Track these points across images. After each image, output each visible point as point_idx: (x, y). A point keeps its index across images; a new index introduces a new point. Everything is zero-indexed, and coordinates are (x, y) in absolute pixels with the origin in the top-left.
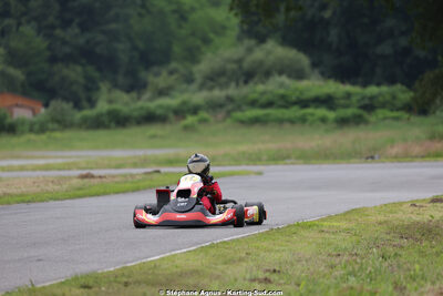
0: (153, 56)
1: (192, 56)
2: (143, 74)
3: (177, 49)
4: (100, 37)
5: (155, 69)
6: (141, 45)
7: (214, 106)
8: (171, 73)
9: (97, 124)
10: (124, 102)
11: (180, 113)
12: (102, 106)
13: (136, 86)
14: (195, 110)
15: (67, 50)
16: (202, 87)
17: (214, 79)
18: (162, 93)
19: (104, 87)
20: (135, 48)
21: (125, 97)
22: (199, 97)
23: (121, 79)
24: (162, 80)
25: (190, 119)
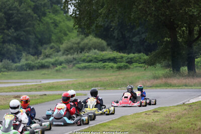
0: (43, 40)
1: (60, 41)
2: (40, 48)
3: (54, 37)
4: (23, 33)
5: (45, 46)
6: (39, 37)
7: (68, 62)
8: (51, 48)
9: (21, 69)
10: (32, 60)
11: (54, 64)
12: (23, 62)
13: (37, 53)
14: (61, 64)
15: (9, 38)
16: (63, 54)
17: (68, 51)
18: (47, 56)
19: (24, 54)
20: (37, 37)
21: (33, 58)
22: (62, 58)
23: (31, 50)
24: (47, 51)
25: (59, 67)
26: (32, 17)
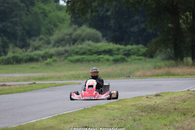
0: (32, 32)
1: (50, 32)
2: (28, 40)
3: (43, 29)
4: (9, 24)
5: (34, 38)
6: (27, 28)
7: (60, 54)
8: (40, 40)
9: (8, 62)
10: (20, 53)
11: (44, 57)
12: (10, 54)
13: (25, 46)
14: (51, 56)
16: (54, 46)
17: (59, 42)
18: (36, 48)
19: (11, 46)
20: (24, 29)
21: (20, 50)
22: (53, 51)
23: (18, 43)
24: (37, 43)
25: (49, 60)
26: (19, 6)
